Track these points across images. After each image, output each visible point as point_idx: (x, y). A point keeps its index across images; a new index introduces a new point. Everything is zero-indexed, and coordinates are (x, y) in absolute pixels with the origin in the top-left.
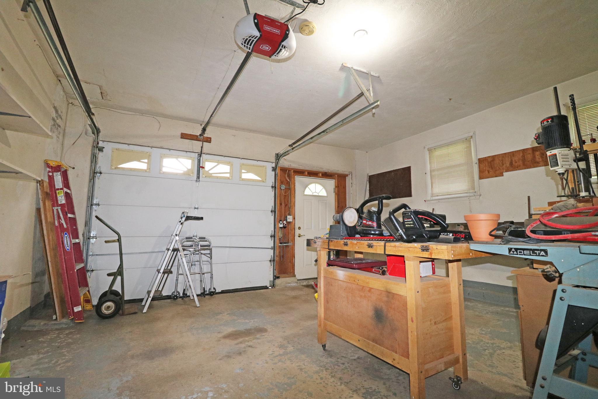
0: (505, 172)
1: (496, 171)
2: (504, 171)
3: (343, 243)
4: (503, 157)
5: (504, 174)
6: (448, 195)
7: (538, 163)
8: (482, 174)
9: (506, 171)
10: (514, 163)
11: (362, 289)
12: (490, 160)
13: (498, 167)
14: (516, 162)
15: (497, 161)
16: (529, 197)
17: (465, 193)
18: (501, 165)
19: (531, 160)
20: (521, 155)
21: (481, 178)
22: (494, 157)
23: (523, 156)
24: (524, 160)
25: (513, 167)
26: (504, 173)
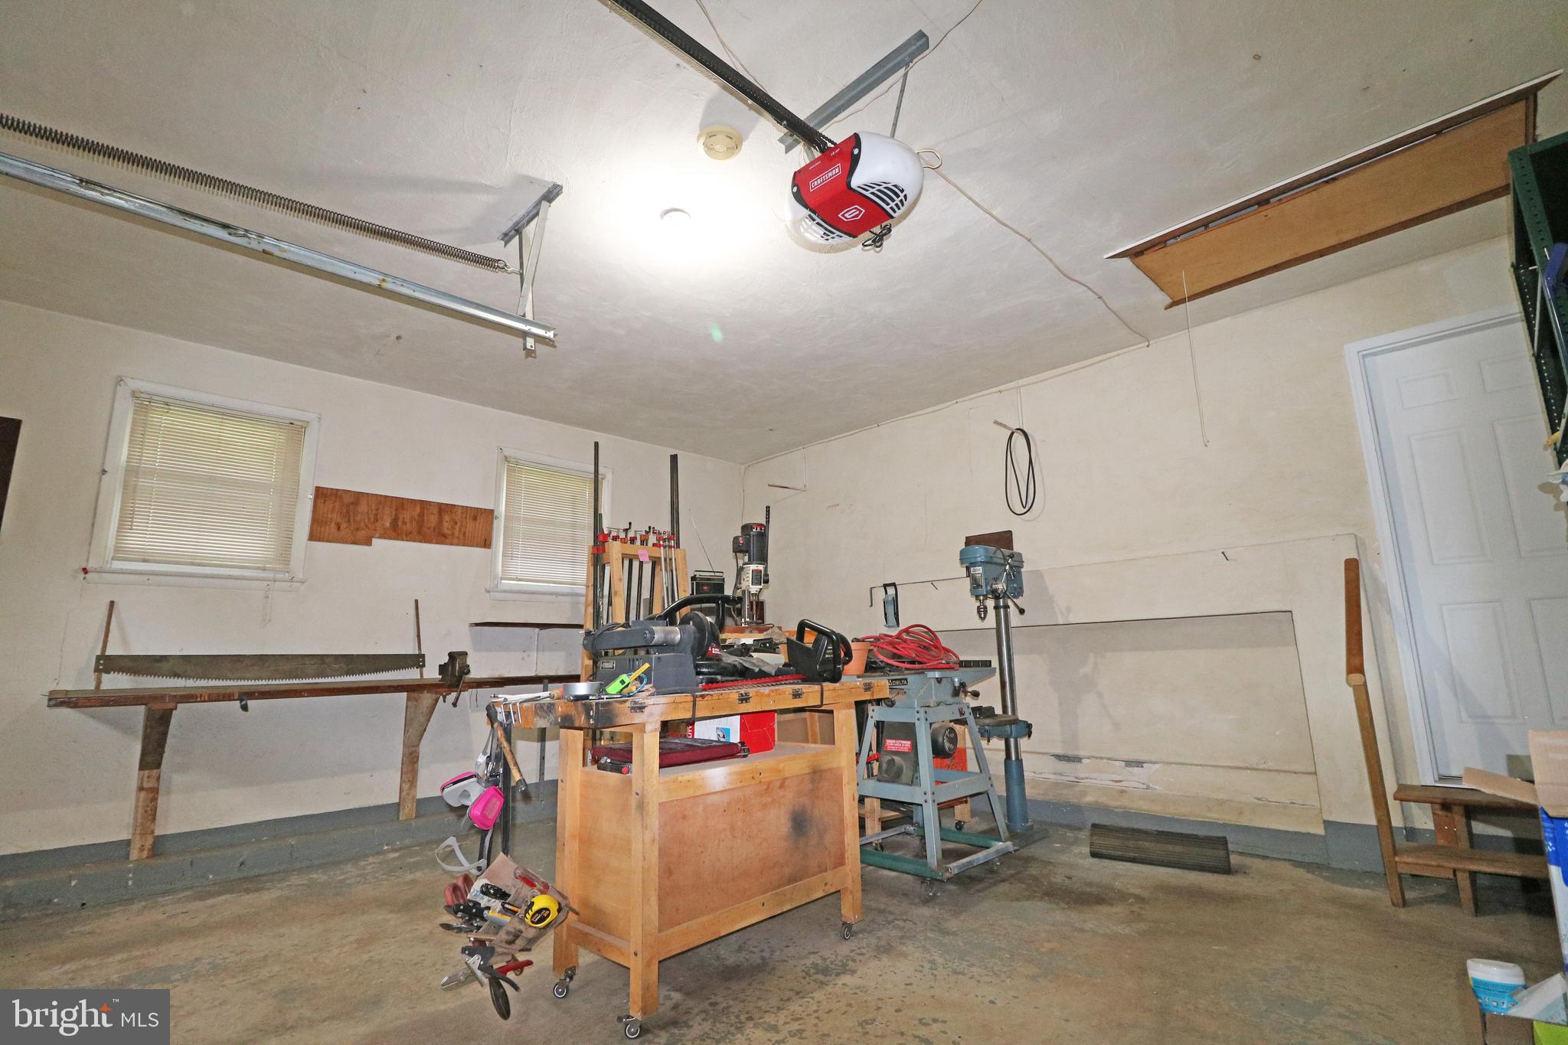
0: (378, 538)
1: (358, 529)
2: (377, 535)
3: (736, 696)
4: (380, 503)
5: (375, 541)
6: (192, 564)
7: (444, 536)
8: (319, 529)
9: (380, 537)
10: (400, 524)
11: (766, 789)
12: (347, 500)
13: (365, 523)
14: (404, 523)
15: (363, 508)
16: (416, 601)
17: (258, 568)
18: (372, 519)
19: (434, 528)
20: (418, 510)
21: (313, 537)
22: (359, 496)
23: (421, 515)
24: (421, 521)
25: (396, 532)
26: (373, 539)
